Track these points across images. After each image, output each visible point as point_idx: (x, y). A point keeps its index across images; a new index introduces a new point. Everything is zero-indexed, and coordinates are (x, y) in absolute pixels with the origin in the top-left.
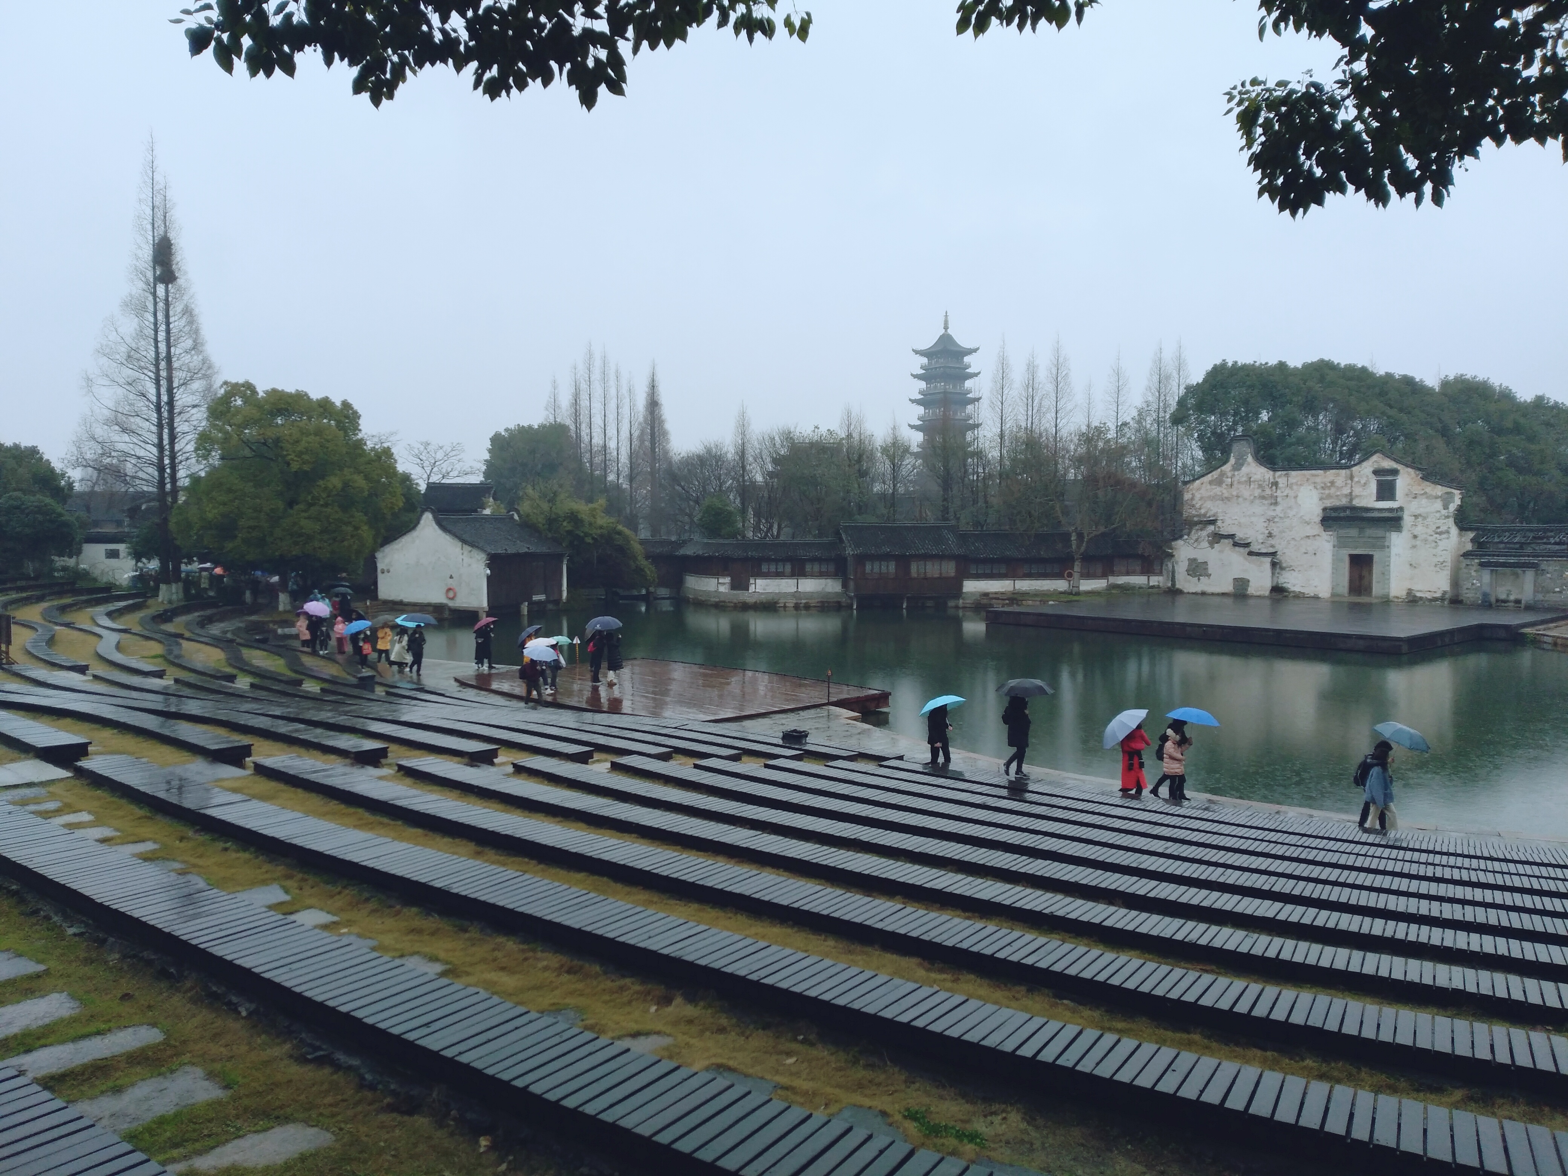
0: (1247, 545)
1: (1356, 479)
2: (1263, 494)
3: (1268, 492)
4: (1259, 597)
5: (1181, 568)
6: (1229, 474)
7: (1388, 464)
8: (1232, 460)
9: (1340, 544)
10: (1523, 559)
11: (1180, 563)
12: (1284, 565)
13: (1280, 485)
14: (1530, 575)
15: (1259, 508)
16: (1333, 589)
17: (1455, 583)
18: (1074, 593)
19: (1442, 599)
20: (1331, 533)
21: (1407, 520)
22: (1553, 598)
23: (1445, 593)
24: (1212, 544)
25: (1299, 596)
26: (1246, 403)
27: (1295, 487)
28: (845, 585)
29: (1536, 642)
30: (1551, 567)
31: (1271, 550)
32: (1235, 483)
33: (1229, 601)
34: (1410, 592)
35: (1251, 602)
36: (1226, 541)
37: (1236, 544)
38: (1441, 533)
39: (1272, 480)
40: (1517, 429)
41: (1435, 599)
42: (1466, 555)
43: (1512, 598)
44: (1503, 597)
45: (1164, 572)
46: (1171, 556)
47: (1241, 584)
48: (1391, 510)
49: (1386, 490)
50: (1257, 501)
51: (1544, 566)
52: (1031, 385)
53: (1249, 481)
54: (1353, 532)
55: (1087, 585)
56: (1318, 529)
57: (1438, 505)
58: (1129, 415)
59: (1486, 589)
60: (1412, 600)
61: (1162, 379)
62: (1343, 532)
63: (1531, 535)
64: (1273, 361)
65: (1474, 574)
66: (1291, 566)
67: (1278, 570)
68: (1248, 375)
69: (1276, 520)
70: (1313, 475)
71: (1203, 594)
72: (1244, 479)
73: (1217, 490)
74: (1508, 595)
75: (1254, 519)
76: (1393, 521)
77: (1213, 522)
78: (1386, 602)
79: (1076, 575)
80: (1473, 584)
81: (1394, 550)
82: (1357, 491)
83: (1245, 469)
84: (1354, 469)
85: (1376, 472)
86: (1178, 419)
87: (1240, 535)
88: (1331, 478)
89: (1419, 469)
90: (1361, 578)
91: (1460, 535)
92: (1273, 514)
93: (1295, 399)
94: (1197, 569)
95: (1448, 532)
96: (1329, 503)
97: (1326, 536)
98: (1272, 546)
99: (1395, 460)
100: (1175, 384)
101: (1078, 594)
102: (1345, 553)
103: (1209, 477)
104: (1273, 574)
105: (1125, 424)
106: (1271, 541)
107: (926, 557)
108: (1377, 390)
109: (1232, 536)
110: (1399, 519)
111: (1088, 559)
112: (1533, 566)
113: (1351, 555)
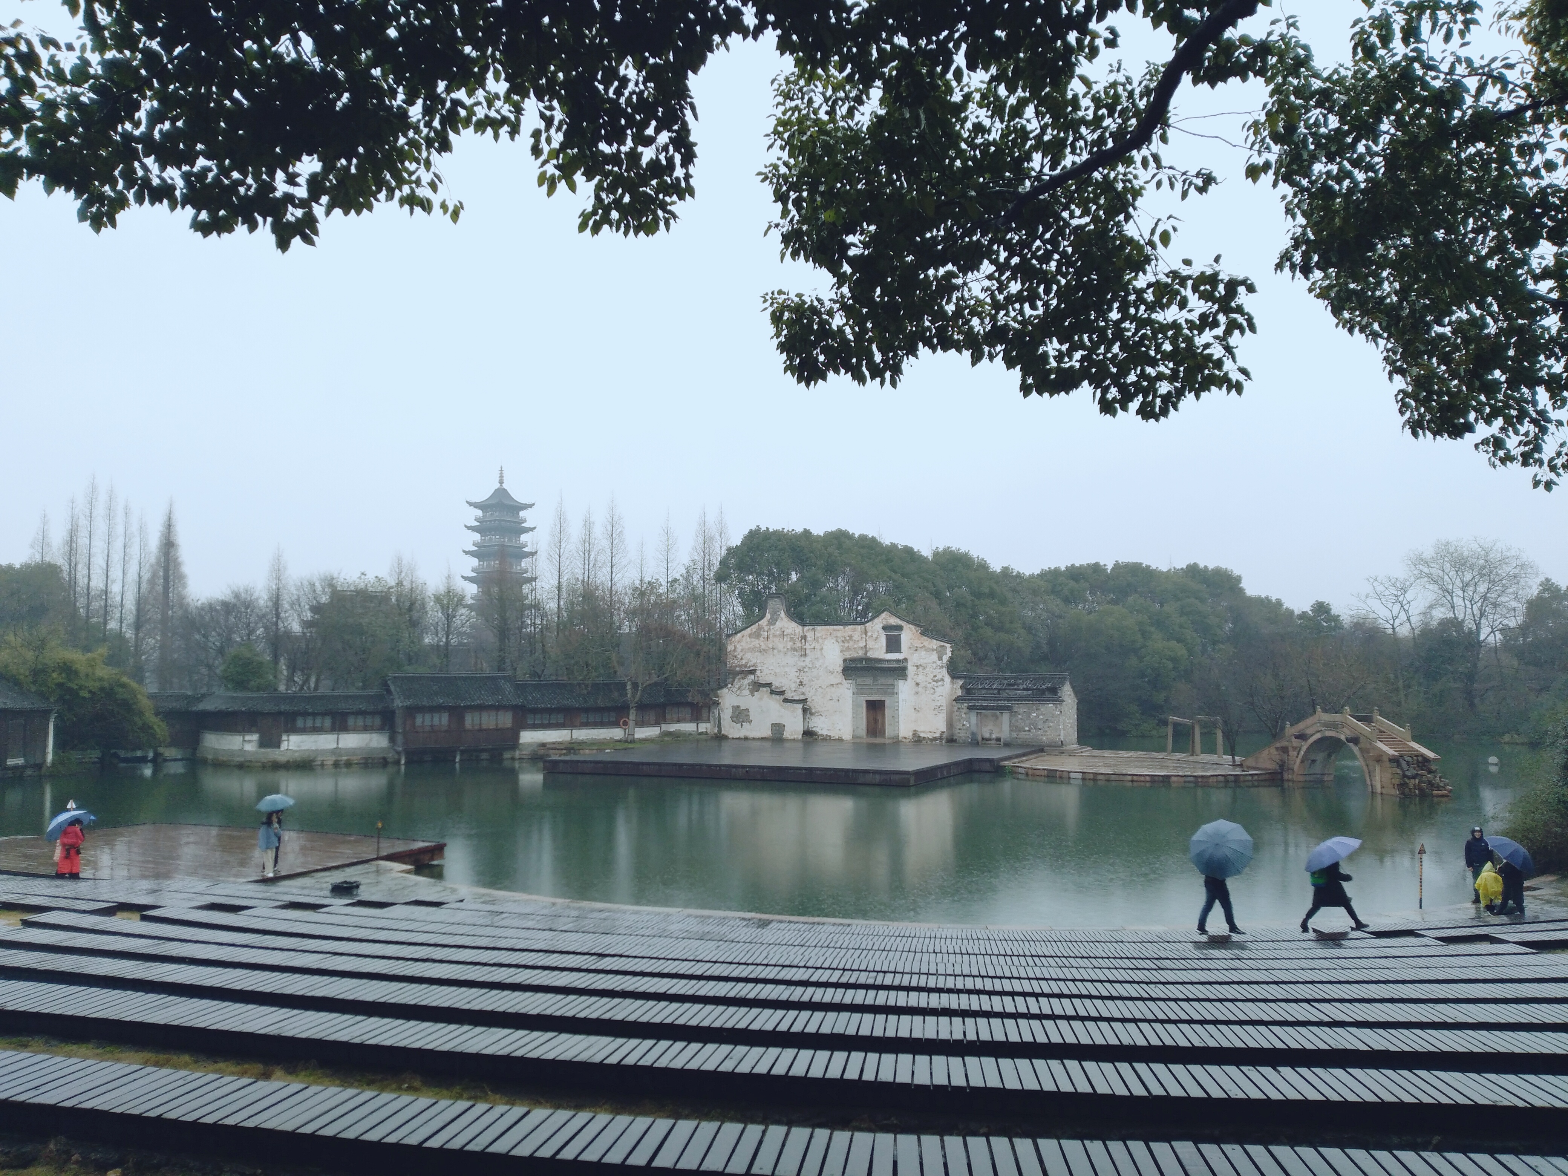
0: (782, 693)
1: (869, 634)
2: (795, 646)
3: (799, 644)
4: (794, 740)
5: (726, 716)
6: (766, 628)
7: (894, 621)
8: (768, 616)
9: (859, 691)
10: (1001, 703)
11: (725, 710)
12: (813, 711)
13: (808, 639)
14: (1006, 716)
15: (792, 660)
16: (854, 731)
17: (950, 724)
18: (629, 741)
19: (941, 738)
20: (850, 681)
21: (911, 670)
22: (1023, 735)
23: (942, 733)
24: (752, 692)
25: (827, 739)
26: (778, 564)
27: (820, 640)
28: (392, 740)
29: (1012, 773)
30: (1021, 709)
31: (802, 697)
32: (771, 636)
33: (767, 744)
34: (915, 733)
35: (787, 745)
36: (765, 689)
37: (773, 692)
38: (937, 681)
39: (801, 634)
40: (992, 595)
41: (935, 739)
42: (957, 700)
43: (994, 736)
44: (987, 736)
45: (711, 719)
46: (718, 704)
47: (778, 728)
48: (898, 661)
49: (893, 644)
50: (789, 653)
51: (1015, 709)
52: (587, 540)
53: (783, 634)
54: (869, 681)
55: (642, 733)
56: (840, 678)
57: (934, 656)
58: (678, 572)
59: (974, 728)
60: (918, 740)
61: (707, 541)
62: (859, 680)
63: (1006, 682)
64: (799, 529)
65: (964, 716)
66: (819, 712)
67: (808, 716)
68: (779, 540)
69: (805, 670)
70: (835, 630)
71: (746, 739)
72: (778, 633)
73: (756, 642)
74: (991, 734)
75: (787, 669)
76: (899, 671)
77: (753, 672)
78: (897, 742)
79: (631, 723)
80: (963, 725)
81: (902, 696)
82: (871, 644)
83: (779, 624)
84: (867, 624)
85: (885, 628)
86: (721, 578)
87: (776, 683)
88: (850, 633)
89: (919, 626)
90: (876, 721)
91: (952, 683)
92: (803, 664)
93: (818, 563)
94: (740, 716)
95: (942, 680)
96: (848, 655)
97: (847, 684)
98: (803, 694)
99: (899, 617)
100: (718, 545)
101: (633, 741)
102: (863, 699)
103: (748, 631)
104: (804, 719)
105: (675, 580)
106: (802, 689)
107: (481, 708)
108: (884, 557)
109: (769, 685)
110: (904, 669)
111: (642, 707)
112: (1008, 708)
113: (867, 701)
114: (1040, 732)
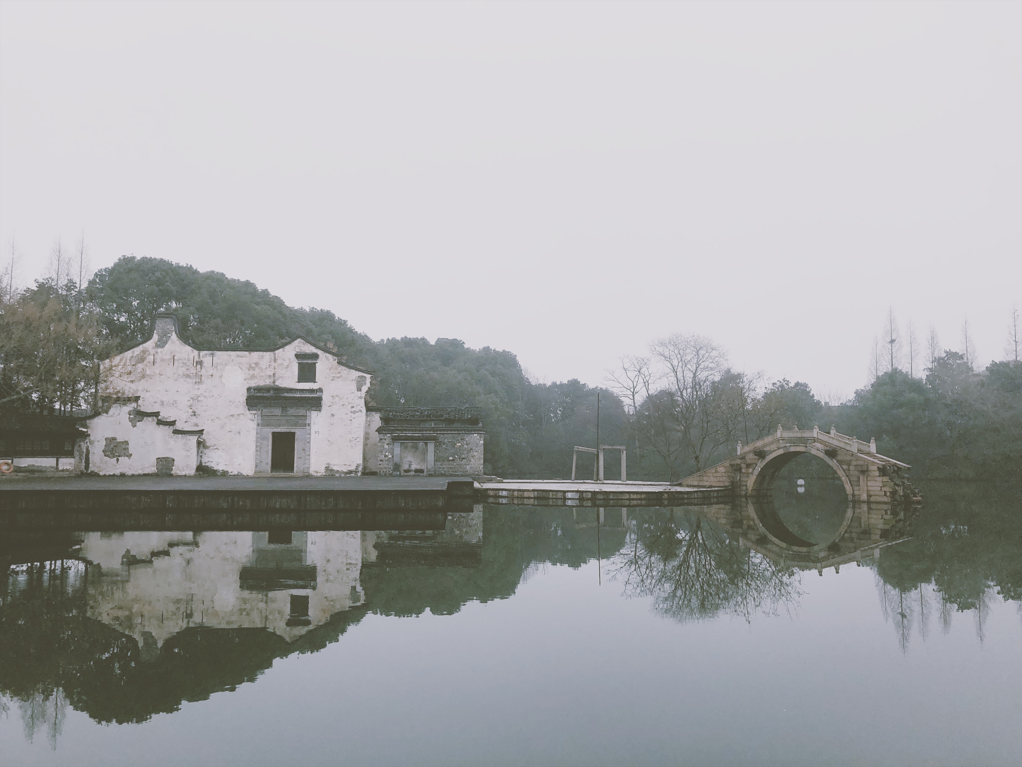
0: (172, 423)
1: (279, 362)
2: (188, 372)
3: (193, 370)
4: (185, 475)
5: (97, 448)
6: (152, 351)
7: (310, 349)
8: (155, 337)
9: (264, 422)
10: (426, 433)
11: (96, 444)
12: (208, 444)
13: (205, 365)
14: (431, 446)
15: (184, 387)
16: (256, 466)
17: (367, 457)
19: (357, 471)
20: (254, 412)
21: (326, 400)
23: (358, 466)
24: (134, 423)
25: (225, 475)
27: (219, 367)
30: (446, 439)
31: (196, 429)
32: (158, 360)
34: (328, 467)
35: (175, 478)
36: (150, 419)
37: (160, 423)
38: (353, 413)
39: (196, 359)
41: (351, 472)
42: (377, 431)
43: (413, 467)
44: (406, 467)
45: (76, 453)
46: (86, 435)
47: (166, 463)
48: (312, 391)
49: (307, 373)
50: (181, 380)
51: (441, 439)
53: (173, 359)
54: (277, 411)
56: (242, 408)
57: (352, 387)
59: (397, 459)
60: (331, 473)
62: (266, 411)
65: (386, 447)
66: (215, 445)
67: (201, 449)
69: (200, 399)
70: (238, 356)
71: (122, 476)
72: (168, 357)
73: (139, 367)
74: (410, 466)
75: (177, 397)
76: (314, 401)
77: (137, 399)
78: (307, 475)
80: (386, 456)
81: (314, 428)
82: (280, 372)
83: (169, 347)
84: (277, 352)
85: (298, 356)
87: (164, 413)
88: (256, 360)
89: (337, 355)
90: (283, 455)
91: (369, 415)
92: (198, 392)
94: (117, 449)
95: (359, 412)
96: (253, 384)
97: (249, 414)
98: (197, 425)
99: (315, 346)
102: (268, 432)
103: (131, 352)
104: (198, 452)
106: (195, 420)
109: (156, 414)
110: (320, 399)
112: (434, 439)
113: (274, 434)
114: (464, 461)
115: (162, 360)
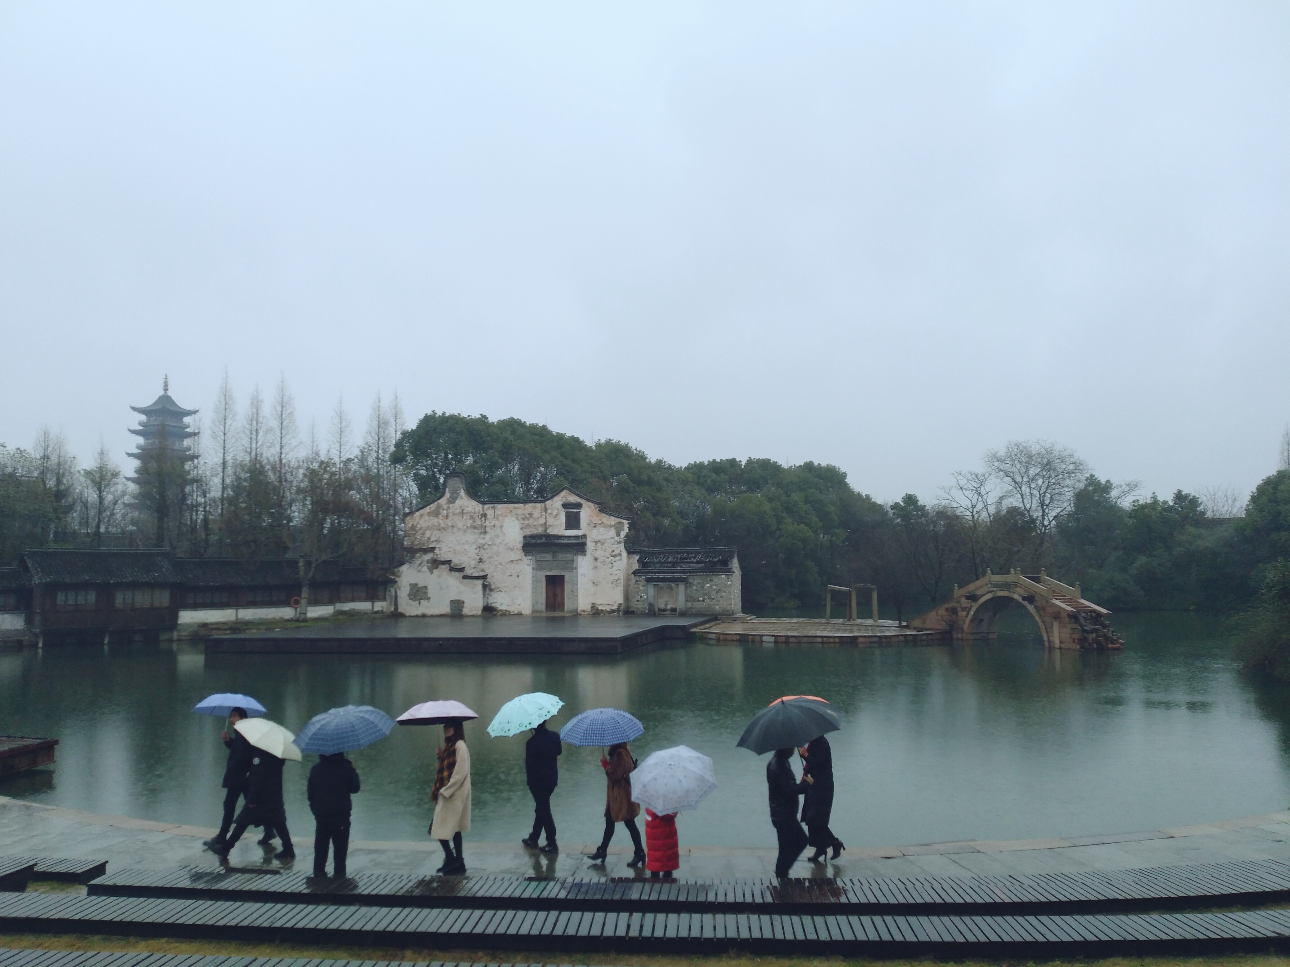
0: (462, 570)
1: (549, 511)
2: (475, 524)
3: (478, 522)
4: (473, 616)
5: (403, 593)
6: (445, 507)
7: (573, 499)
8: (448, 495)
9: (539, 566)
10: (677, 575)
11: (402, 588)
12: (493, 587)
13: (489, 516)
14: (682, 587)
15: (472, 537)
16: (533, 606)
17: (627, 597)
18: (301, 620)
19: (618, 610)
20: (530, 558)
21: (590, 545)
22: (698, 605)
23: (620, 605)
24: (431, 570)
25: (506, 614)
26: (456, 446)
27: (500, 518)
28: (29, 621)
29: (703, 638)
30: (696, 581)
31: (482, 574)
32: (450, 514)
33: (448, 620)
34: (593, 606)
35: (465, 620)
36: (444, 566)
37: (452, 569)
38: (615, 556)
39: (481, 512)
41: (613, 611)
42: (635, 573)
43: (669, 607)
44: (662, 607)
45: (388, 598)
46: (395, 582)
47: (457, 605)
48: (577, 537)
49: (573, 521)
50: (469, 531)
51: (691, 581)
52: (255, 419)
53: (462, 513)
54: (549, 557)
55: (314, 612)
56: (520, 554)
57: (613, 532)
58: (352, 451)
59: (651, 600)
60: (596, 612)
61: (382, 424)
62: (539, 557)
63: (679, 556)
64: (476, 415)
65: (642, 588)
66: (499, 588)
67: (488, 592)
68: (457, 423)
69: (485, 547)
70: (515, 508)
71: (424, 616)
72: (458, 511)
73: (435, 521)
74: (666, 605)
75: (466, 547)
76: (579, 546)
77: (433, 549)
78: (576, 615)
79: (303, 602)
80: (641, 597)
81: (581, 571)
82: (550, 521)
83: (458, 502)
84: (547, 502)
85: (565, 506)
86: (397, 459)
87: (456, 561)
88: (530, 511)
89: (596, 503)
90: (555, 595)
91: (628, 558)
92: (483, 541)
93: (495, 446)
94: (418, 593)
95: (620, 555)
96: (528, 532)
97: (526, 560)
98: (483, 570)
99: (579, 496)
100: (392, 430)
101: (306, 620)
102: (542, 575)
103: (427, 509)
104: (484, 595)
105: (349, 460)
106: (482, 566)
107: (135, 586)
108: (555, 444)
109: (448, 562)
110: (584, 544)
111: (315, 586)
112: (684, 580)
113: (547, 576)
114: (713, 602)
115: (454, 514)
